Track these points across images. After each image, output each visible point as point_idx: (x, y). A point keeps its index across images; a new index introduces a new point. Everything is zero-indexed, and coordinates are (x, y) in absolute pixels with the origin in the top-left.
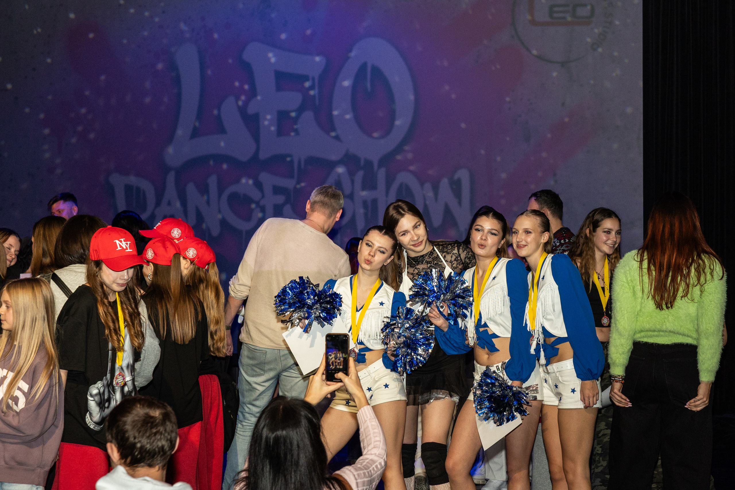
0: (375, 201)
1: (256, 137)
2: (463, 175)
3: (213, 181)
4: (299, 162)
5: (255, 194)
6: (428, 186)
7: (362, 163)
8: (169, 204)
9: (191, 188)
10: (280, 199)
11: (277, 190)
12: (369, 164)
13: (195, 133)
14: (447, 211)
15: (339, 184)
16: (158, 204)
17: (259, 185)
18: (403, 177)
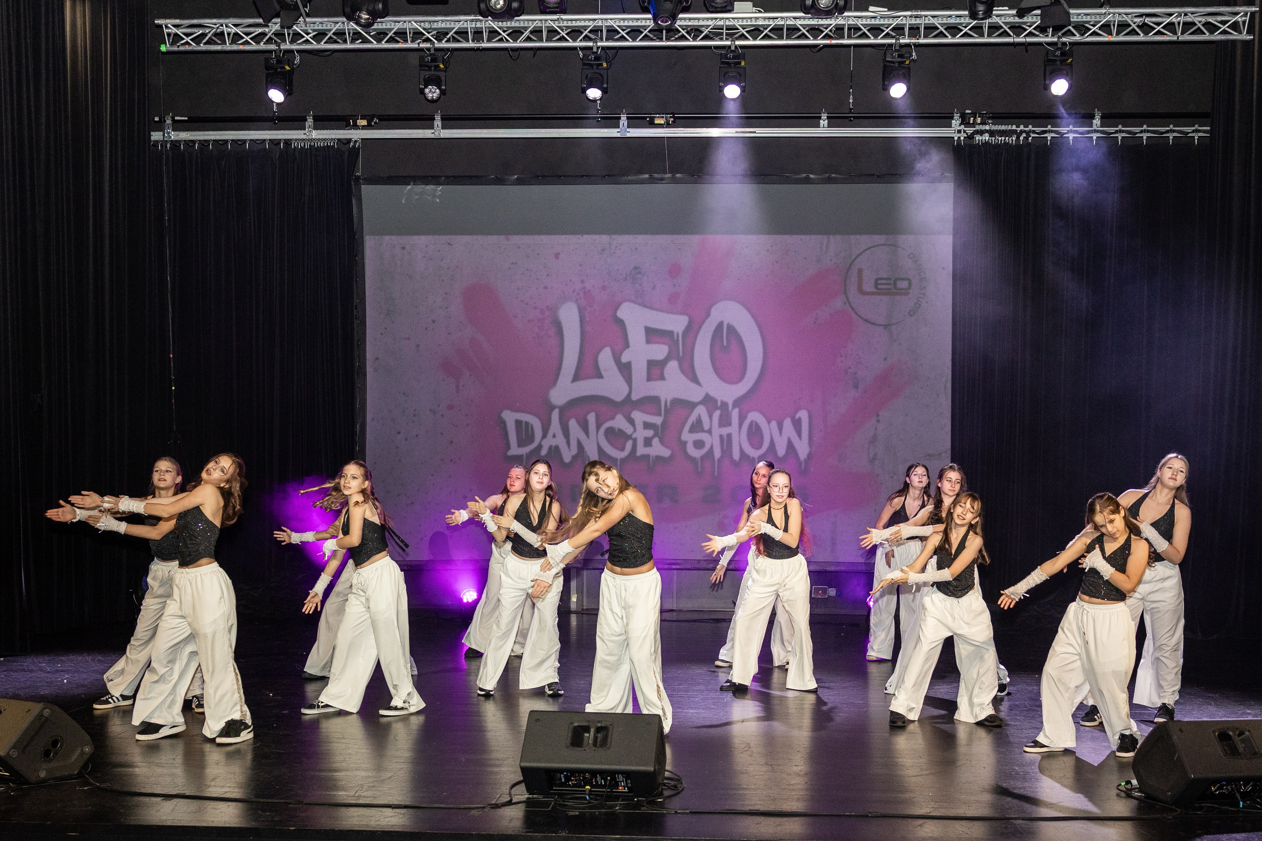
0: (729, 436)
1: (629, 380)
2: (803, 415)
3: (591, 418)
4: (666, 402)
5: (628, 429)
6: (774, 424)
7: (719, 404)
8: (554, 436)
9: (573, 424)
10: (650, 433)
11: (647, 425)
12: (724, 405)
13: (576, 378)
14: (790, 445)
15: (699, 421)
16: (544, 436)
17: (632, 422)
18: (755, 416)
